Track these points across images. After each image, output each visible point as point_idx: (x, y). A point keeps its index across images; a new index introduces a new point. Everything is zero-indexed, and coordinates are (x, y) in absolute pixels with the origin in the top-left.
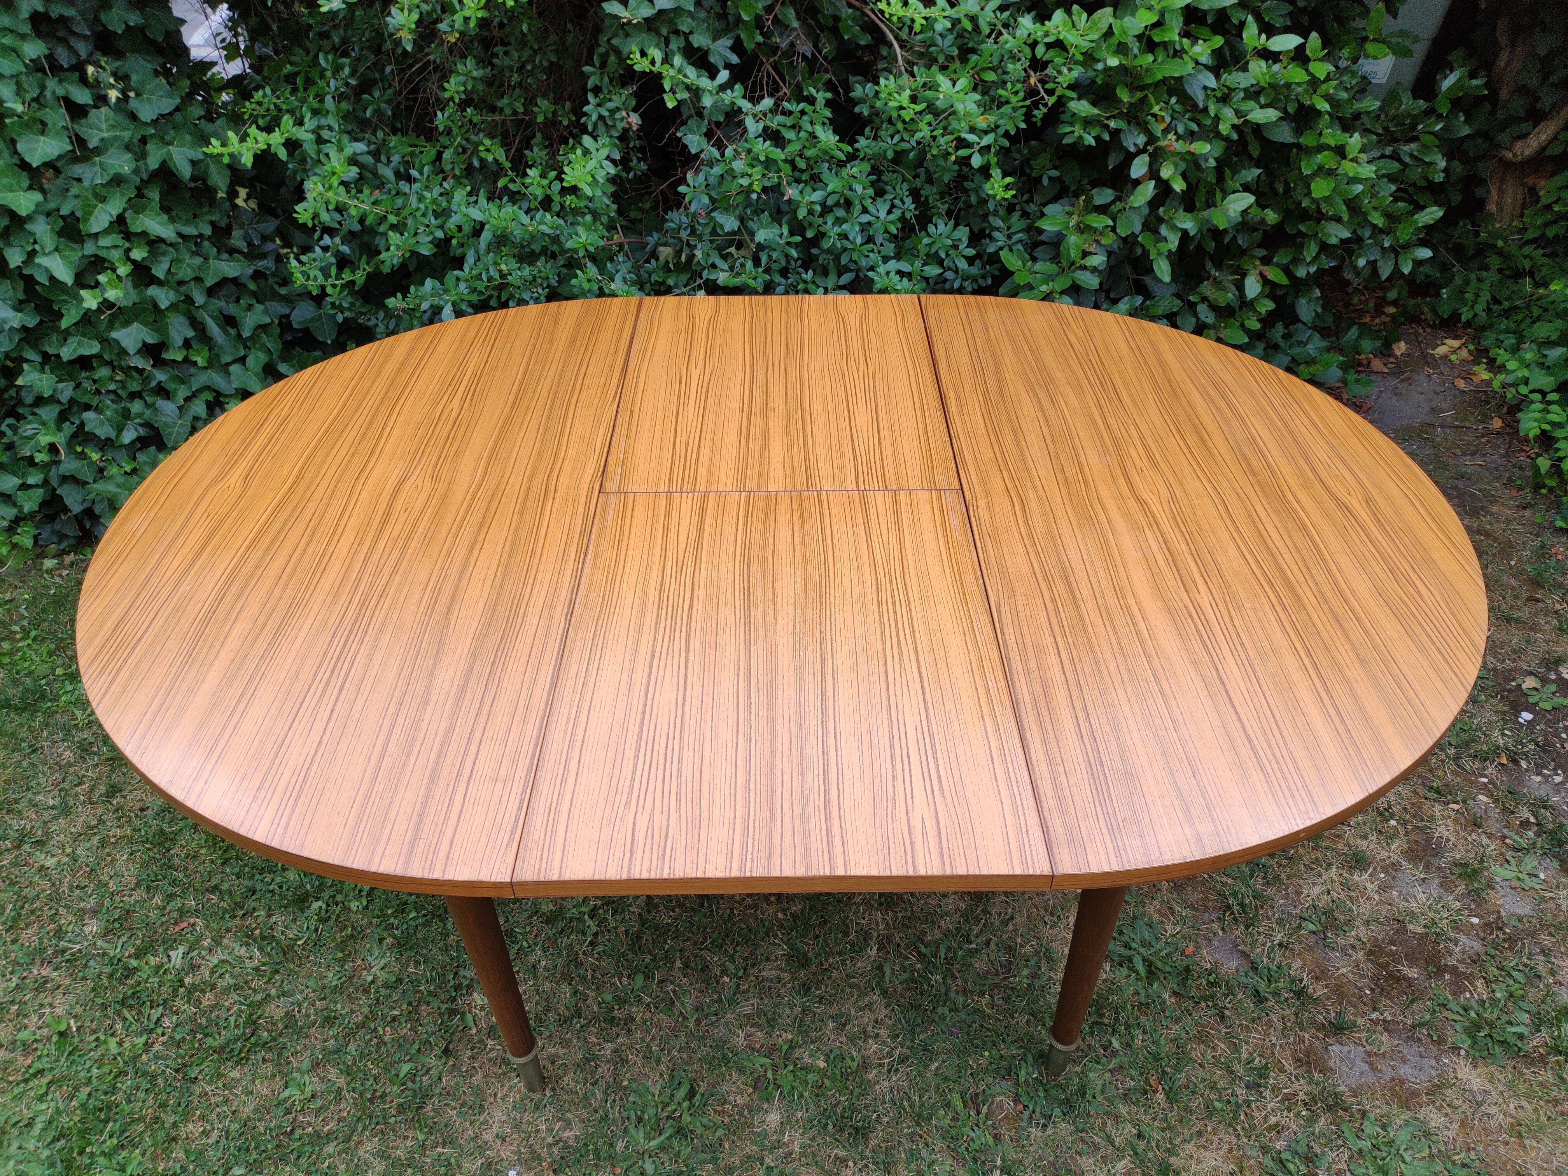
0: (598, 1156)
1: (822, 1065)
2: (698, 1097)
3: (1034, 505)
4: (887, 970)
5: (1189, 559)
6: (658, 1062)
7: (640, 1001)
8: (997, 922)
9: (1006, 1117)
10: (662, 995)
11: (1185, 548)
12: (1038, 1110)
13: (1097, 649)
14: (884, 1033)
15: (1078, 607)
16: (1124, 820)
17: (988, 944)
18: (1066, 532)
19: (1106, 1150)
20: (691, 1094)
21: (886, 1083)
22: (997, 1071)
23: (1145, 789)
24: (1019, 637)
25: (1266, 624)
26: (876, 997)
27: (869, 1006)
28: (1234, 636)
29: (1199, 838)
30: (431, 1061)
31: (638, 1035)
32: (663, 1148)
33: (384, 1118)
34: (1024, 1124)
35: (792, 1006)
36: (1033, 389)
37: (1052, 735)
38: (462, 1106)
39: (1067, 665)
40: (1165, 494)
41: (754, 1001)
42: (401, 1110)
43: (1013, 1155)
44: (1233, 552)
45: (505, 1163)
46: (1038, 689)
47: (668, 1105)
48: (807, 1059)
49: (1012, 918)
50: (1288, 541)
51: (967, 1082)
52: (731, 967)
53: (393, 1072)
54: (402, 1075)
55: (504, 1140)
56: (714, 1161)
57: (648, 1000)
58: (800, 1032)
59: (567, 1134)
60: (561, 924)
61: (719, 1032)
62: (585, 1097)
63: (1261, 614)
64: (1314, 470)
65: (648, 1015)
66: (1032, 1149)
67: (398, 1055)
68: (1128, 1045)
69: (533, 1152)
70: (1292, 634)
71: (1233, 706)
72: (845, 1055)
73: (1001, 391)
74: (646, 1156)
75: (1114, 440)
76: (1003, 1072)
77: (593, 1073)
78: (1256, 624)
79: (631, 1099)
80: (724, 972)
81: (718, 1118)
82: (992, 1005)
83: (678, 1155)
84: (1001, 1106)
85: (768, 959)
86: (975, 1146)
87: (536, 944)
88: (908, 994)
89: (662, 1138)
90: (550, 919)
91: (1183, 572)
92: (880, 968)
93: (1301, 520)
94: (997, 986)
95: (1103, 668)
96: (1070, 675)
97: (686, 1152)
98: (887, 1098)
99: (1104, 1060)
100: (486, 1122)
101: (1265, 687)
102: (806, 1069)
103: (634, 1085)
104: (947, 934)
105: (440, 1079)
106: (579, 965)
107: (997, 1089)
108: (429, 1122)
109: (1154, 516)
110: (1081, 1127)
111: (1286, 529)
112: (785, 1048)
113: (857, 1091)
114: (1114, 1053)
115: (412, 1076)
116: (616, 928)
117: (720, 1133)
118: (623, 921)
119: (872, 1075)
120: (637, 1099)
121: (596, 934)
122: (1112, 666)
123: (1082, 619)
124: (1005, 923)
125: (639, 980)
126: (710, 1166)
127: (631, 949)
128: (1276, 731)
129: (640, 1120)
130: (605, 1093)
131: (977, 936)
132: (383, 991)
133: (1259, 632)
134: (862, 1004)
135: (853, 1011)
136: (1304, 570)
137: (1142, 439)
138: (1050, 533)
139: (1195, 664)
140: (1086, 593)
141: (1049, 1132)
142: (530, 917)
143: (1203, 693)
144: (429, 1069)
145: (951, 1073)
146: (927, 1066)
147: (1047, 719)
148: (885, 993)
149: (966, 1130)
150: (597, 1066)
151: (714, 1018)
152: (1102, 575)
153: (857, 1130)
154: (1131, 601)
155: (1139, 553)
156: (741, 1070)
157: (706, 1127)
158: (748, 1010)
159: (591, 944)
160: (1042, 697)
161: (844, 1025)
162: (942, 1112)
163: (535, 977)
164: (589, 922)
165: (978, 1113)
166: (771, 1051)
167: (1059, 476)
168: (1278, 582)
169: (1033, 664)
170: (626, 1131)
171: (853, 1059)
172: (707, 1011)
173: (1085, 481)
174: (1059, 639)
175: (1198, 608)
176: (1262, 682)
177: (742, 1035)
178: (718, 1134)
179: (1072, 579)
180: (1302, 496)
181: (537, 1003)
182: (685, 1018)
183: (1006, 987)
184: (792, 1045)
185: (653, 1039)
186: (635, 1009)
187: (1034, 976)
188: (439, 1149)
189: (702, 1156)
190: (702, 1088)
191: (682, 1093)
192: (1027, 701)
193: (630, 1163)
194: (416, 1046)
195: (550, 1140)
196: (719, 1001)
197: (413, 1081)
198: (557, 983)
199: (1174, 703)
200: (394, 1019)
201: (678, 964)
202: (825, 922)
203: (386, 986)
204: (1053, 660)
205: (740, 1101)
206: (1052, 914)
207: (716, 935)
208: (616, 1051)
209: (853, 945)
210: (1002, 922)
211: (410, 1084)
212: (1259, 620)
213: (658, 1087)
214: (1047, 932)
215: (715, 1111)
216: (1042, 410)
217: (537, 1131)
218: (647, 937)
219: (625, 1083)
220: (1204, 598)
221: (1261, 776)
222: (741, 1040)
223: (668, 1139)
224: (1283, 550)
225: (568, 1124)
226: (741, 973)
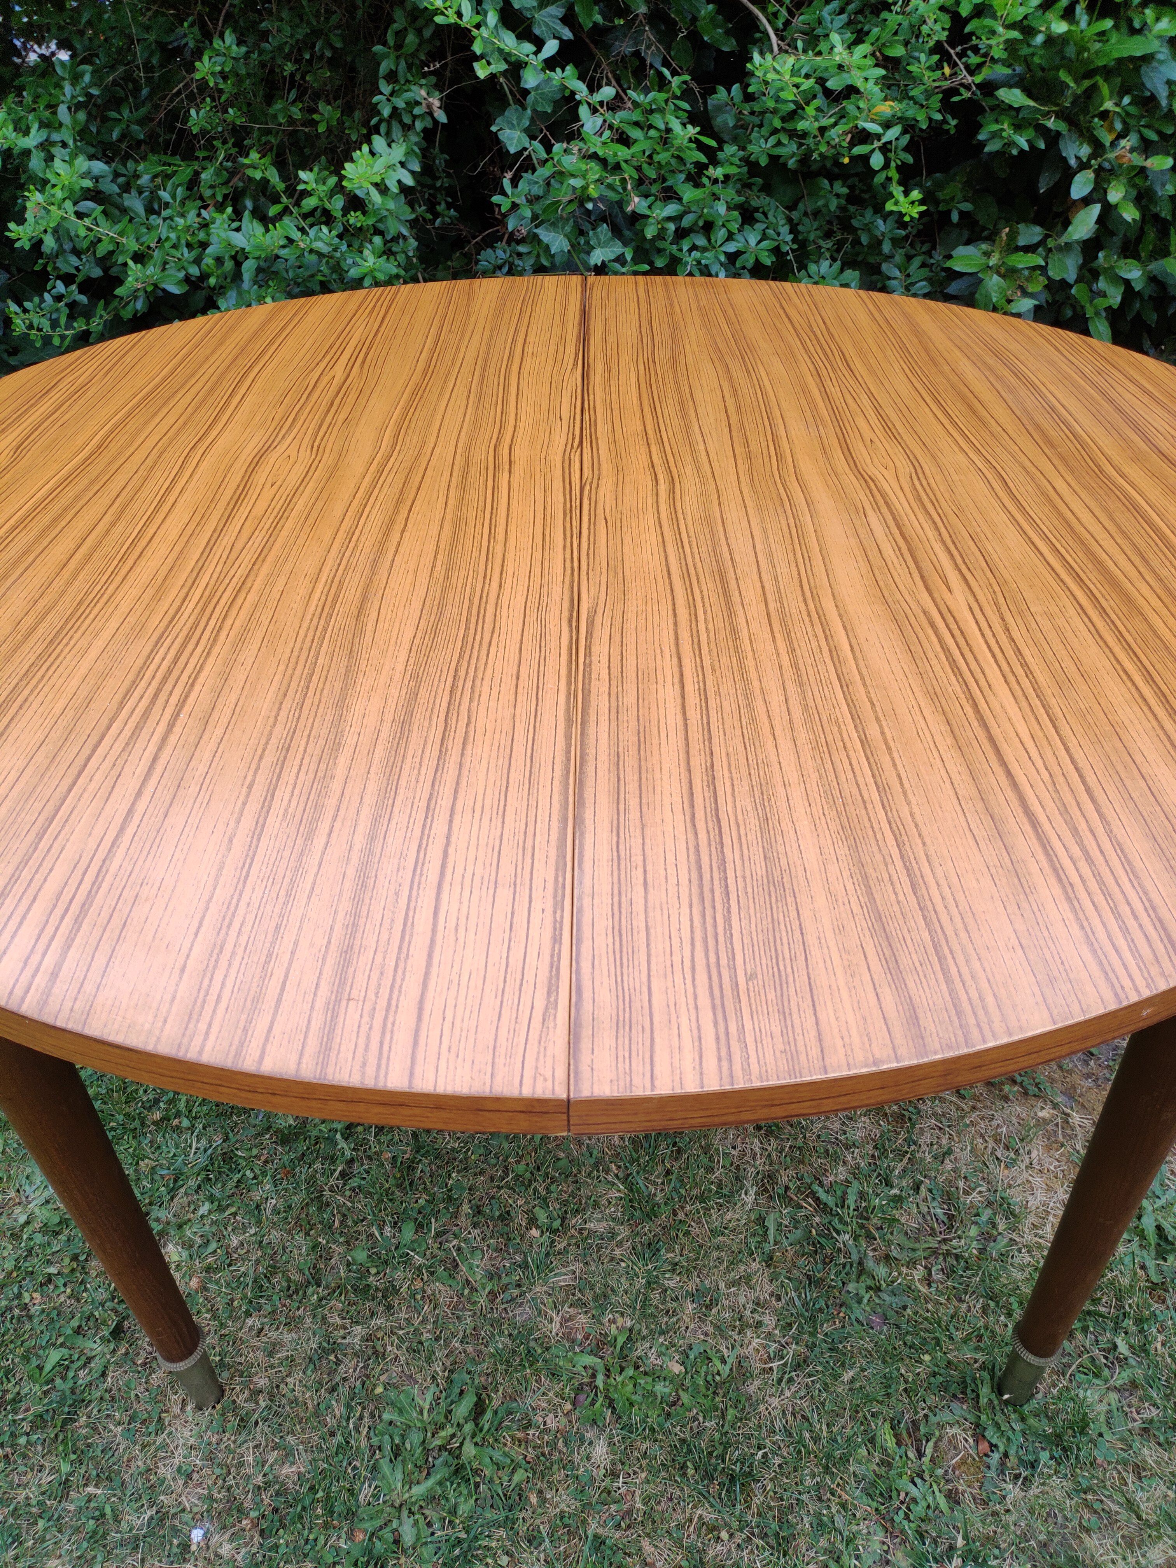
0: (330, 1512)
1: (677, 1369)
2: (489, 1415)
3: (690, 484)
4: (771, 1224)
5: (938, 548)
6: (429, 1360)
7: (406, 1260)
8: (929, 1158)
9: (963, 1462)
10: (441, 1255)
11: (931, 534)
12: (1012, 1452)
13: (753, 675)
14: (769, 1320)
15: (731, 613)
16: (751, 977)
17: (917, 1188)
18: (734, 514)
19: (1127, 1522)
20: (479, 1410)
21: (775, 1402)
22: (944, 1387)
23: (806, 913)
24: (616, 658)
25: (1069, 634)
26: (755, 1266)
27: (747, 1279)
28: (1010, 653)
29: (913, 1018)
30: (94, 1346)
31: (403, 1315)
32: (431, 1499)
33: (13, 1435)
34: (992, 1473)
35: (632, 1277)
36: (721, 359)
37: (634, 815)
38: (132, 1419)
39: (693, 700)
40: (905, 468)
41: (577, 1267)
42: (39, 1423)
43: (979, 1528)
44: (1012, 536)
45: (187, 1517)
46: (629, 737)
47: (442, 1427)
48: (652, 1359)
49: (949, 1152)
50: (1108, 524)
51: (900, 1404)
52: (542, 1216)
53: (34, 1362)
54: (48, 1367)
55: (189, 1477)
56: (509, 1523)
57: (418, 1260)
58: (644, 1315)
59: (287, 1470)
60: (302, 1146)
61: (522, 1314)
62: (317, 1413)
63: (1061, 622)
64: (1148, 441)
65: (419, 1285)
66: (1011, 1518)
67: (46, 1336)
68: (1144, 1349)
69: (231, 1499)
70: (1117, 650)
71: (1003, 764)
72: (711, 1353)
73: (674, 362)
74: (405, 1513)
75: (835, 412)
76: (954, 1388)
77: (332, 1372)
78: (1052, 636)
79: (386, 1416)
80: (533, 1221)
81: (517, 1453)
82: (928, 1280)
83: (453, 1511)
84: (953, 1444)
85: (596, 1205)
86: (919, 1510)
87: (264, 1173)
88: (801, 1262)
89: (430, 1482)
90: (285, 1138)
91: (926, 565)
92: (761, 1220)
93: (1130, 499)
94: (935, 1252)
95: (759, 704)
96: (694, 716)
97: (465, 1507)
98: (778, 1425)
99: (1106, 1372)
100: (164, 1446)
101: (1066, 731)
102: (656, 1375)
103: (392, 1394)
104: (856, 1171)
105: (104, 1374)
106: (323, 1206)
107: (945, 1416)
108: (81, 1445)
109: (884, 496)
110: (1085, 1484)
111: (1105, 509)
112: (621, 1340)
113: (731, 1413)
114: (1123, 1361)
115: (63, 1368)
116: (379, 1154)
117: (520, 1476)
118: (390, 1143)
119: (753, 1387)
120: (395, 1417)
121: (351, 1161)
122: (776, 700)
123: (735, 632)
124: (941, 1158)
125: (408, 1232)
126: (502, 1532)
127: (399, 1186)
128: (1089, 807)
129: (397, 1452)
130: (348, 1406)
131: (900, 1177)
132: (39, 1238)
133: (1058, 646)
134: (734, 1275)
135: (722, 1285)
136: (1137, 560)
137: (878, 409)
138: (708, 520)
139: (934, 696)
140: (751, 591)
141: (1035, 1490)
142: (259, 1135)
143: (945, 742)
144: (89, 1360)
145: (875, 1389)
146: (836, 1377)
147: (633, 787)
148: (769, 1260)
149: (904, 1483)
150: (338, 1362)
151: (516, 1292)
152: (783, 570)
153: (732, 1479)
154: (828, 605)
155: (853, 541)
156: (554, 1375)
157: (498, 1466)
158: (564, 1280)
159: (343, 1175)
160: (633, 750)
161: (709, 1307)
162: (863, 1451)
163: (259, 1222)
164: (342, 1144)
165: (920, 1454)
166: (600, 1345)
167: (739, 450)
168: (1092, 578)
169: (630, 699)
170: (375, 1469)
171: (724, 1361)
172: (505, 1280)
173: (779, 455)
174: (687, 661)
175: (947, 613)
176: (1062, 723)
177: (557, 1319)
178: (516, 1478)
179: (731, 575)
180: (1133, 471)
181: (258, 1262)
182: (474, 1290)
183: (948, 1253)
184: (632, 1337)
185: (424, 1321)
186: (400, 1274)
187: (987, 1237)
188: (91, 1490)
189: (489, 1514)
190: (496, 1400)
191: (463, 1409)
192: (603, 757)
193: (380, 1522)
194: (75, 1323)
195: (259, 1480)
196: (525, 1266)
197: (64, 1378)
198: (289, 1232)
199: (886, 761)
200: (49, 1279)
201: (466, 1208)
202: (679, 1151)
203: (45, 1229)
204: (669, 693)
205: (552, 1423)
206: (1007, 1148)
207: (521, 1168)
208: (368, 1339)
209: (720, 1186)
210: (935, 1158)
211: (58, 1381)
212: (1058, 630)
213: (429, 1397)
214: (1002, 1174)
215: (513, 1437)
216: (731, 380)
217: (241, 1464)
218: (423, 1166)
219: (379, 1390)
220: (959, 600)
221: (1057, 891)
222: (555, 1327)
223: (440, 1483)
224: (1101, 535)
225: (288, 1455)
226: (557, 1224)
